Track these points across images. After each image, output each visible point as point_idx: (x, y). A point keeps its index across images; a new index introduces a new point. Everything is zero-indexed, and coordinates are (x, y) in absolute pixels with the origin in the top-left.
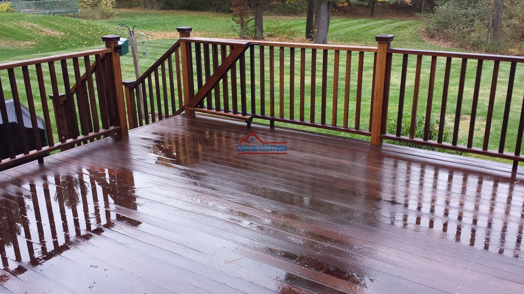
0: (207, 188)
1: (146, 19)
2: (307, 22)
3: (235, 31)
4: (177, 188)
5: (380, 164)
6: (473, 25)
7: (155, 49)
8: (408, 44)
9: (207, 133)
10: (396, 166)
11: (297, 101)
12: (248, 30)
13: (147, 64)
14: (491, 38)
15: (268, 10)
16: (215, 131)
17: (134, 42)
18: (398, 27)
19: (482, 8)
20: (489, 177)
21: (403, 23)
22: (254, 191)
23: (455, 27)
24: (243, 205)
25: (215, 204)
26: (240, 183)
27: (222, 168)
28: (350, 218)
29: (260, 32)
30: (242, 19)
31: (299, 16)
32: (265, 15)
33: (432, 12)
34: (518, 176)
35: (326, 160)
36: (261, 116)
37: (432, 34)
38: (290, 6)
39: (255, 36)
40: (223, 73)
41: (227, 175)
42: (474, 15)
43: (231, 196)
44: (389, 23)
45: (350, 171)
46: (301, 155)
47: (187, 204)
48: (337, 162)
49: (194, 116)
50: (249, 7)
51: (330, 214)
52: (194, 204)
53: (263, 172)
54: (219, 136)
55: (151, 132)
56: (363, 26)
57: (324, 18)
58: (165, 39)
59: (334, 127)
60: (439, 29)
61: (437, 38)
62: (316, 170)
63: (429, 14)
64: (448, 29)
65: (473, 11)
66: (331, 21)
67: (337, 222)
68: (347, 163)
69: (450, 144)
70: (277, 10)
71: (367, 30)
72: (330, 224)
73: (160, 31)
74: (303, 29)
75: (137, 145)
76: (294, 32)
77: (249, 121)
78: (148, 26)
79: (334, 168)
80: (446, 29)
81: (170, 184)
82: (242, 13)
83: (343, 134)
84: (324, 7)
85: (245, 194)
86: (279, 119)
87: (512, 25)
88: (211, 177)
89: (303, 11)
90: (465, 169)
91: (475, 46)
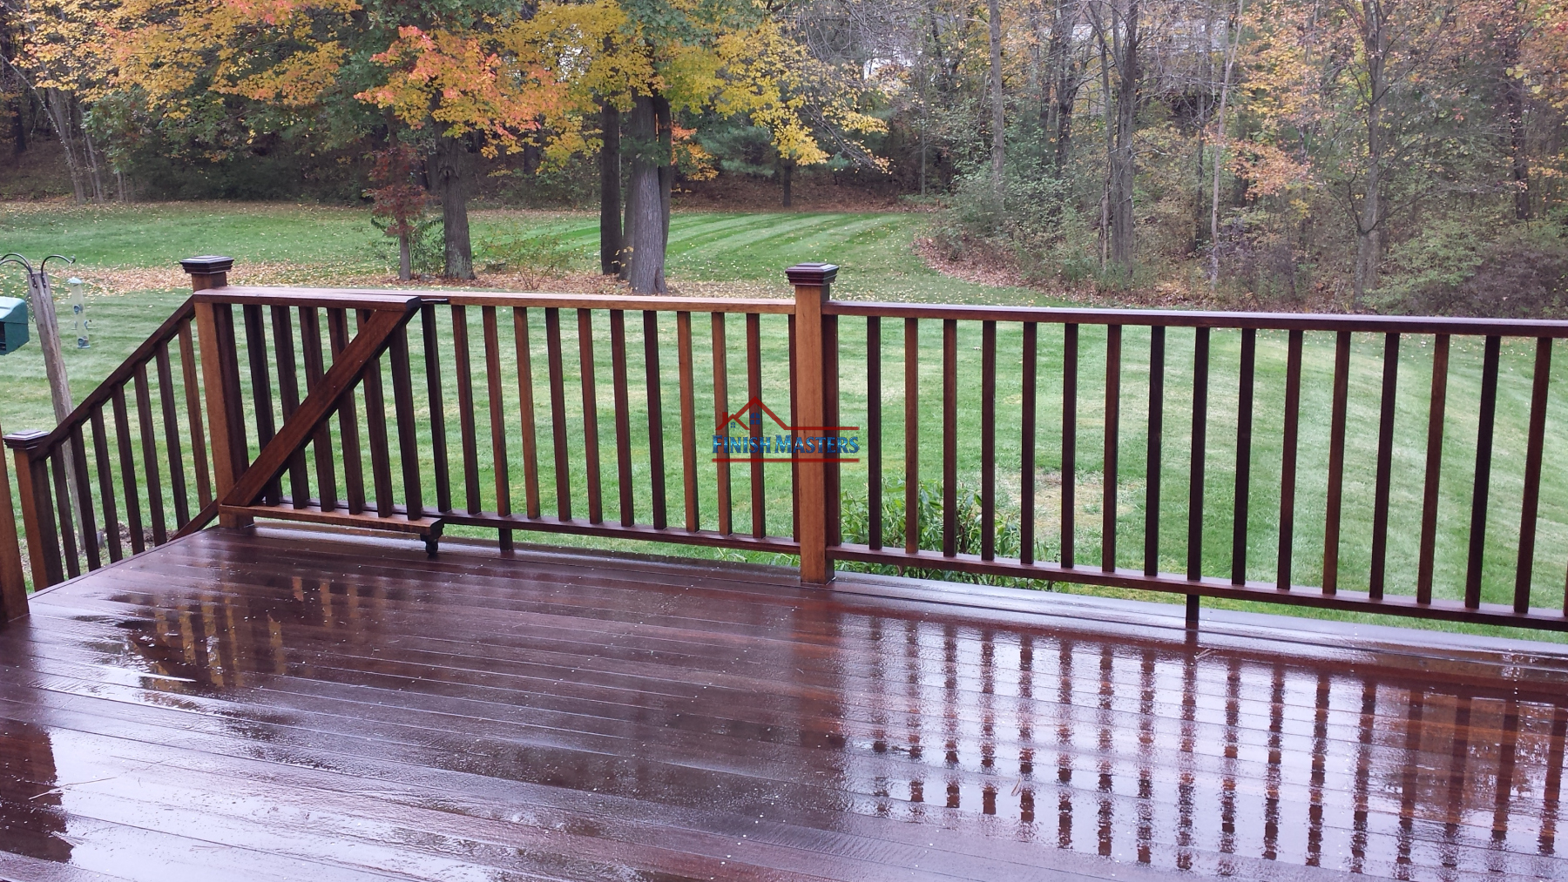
0: (298, 765)
1: (93, 231)
2: (603, 228)
3: (384, 257)
4: (195, 773)
5: (833, 635)
6: (1058, 223)
7: (122, 323)
8: (891, 282)
9: (297, 583)
10: (876, 636)
11: (577, 464)
12: (424, 254)
13: (95, 374)
14: (1108, 257)
15: (485, 194)
16: (320, 576)
17: (45, 306)
18: (861, 235)
19: (1077, 176)
20: (1126, 647)
21: (876, 222)
22: (454, 759)
23: (1013, 230)
24: (419, 806)
25: (326, 815)
26: (409, 736)
27: (347, 693)
28: (754, 808)
29: (461, 257)
30: (402, 222)
31: (579, 210)
32: (476, 209)
33: (949, 189)
34: (1203, 638)
35: (674, 636)
36: (469, 516)
37: (954, 251)
38: (548, 182)
39: (447, 271)
40: (339, 392)
41: (363, 716)
42: (1059, 196)
43: (378, 783)
44: (835, 225)
45: (747, 664)
46: (599, 629)
47: (231, 823)
48: (707, 640)
49: (250, 533)
50: (421, 188)
51: (693, 805)
52: (254, 822)
53: (479, 693)
54: (338, 589)
55: (105, 596)
56: (766, 233)
57: (650, 213)
58: (154, 292)
59: (694, 536)
60: (970, 238)
61: (969, 262)
62: (645, 670)
63: (940, 196)
64: (995, 235)
65: (1054, 185)
66: (672, 222)
67: (714, 828)
68: (736, 639)
69: (1015, 562)
70: (510, 194)
71: (778, 246)
72: (694, 836)
73: (141, 266)
74: (592, 247)
75: (58, 643)
76: (567, 256)
77: (432, 536)
78: (99, 254)
79: (699, 659)
80: (988, 236)
81: (172, 761)
82: (401, 206)
83: (720, 554)
84: (648, 186)
85: (425, 770)
86: (527, 521)
87: (1160, 217)
88: (311, 724)
89: (588, 195)
90: (1061, 628)
91: (1071, 280)
